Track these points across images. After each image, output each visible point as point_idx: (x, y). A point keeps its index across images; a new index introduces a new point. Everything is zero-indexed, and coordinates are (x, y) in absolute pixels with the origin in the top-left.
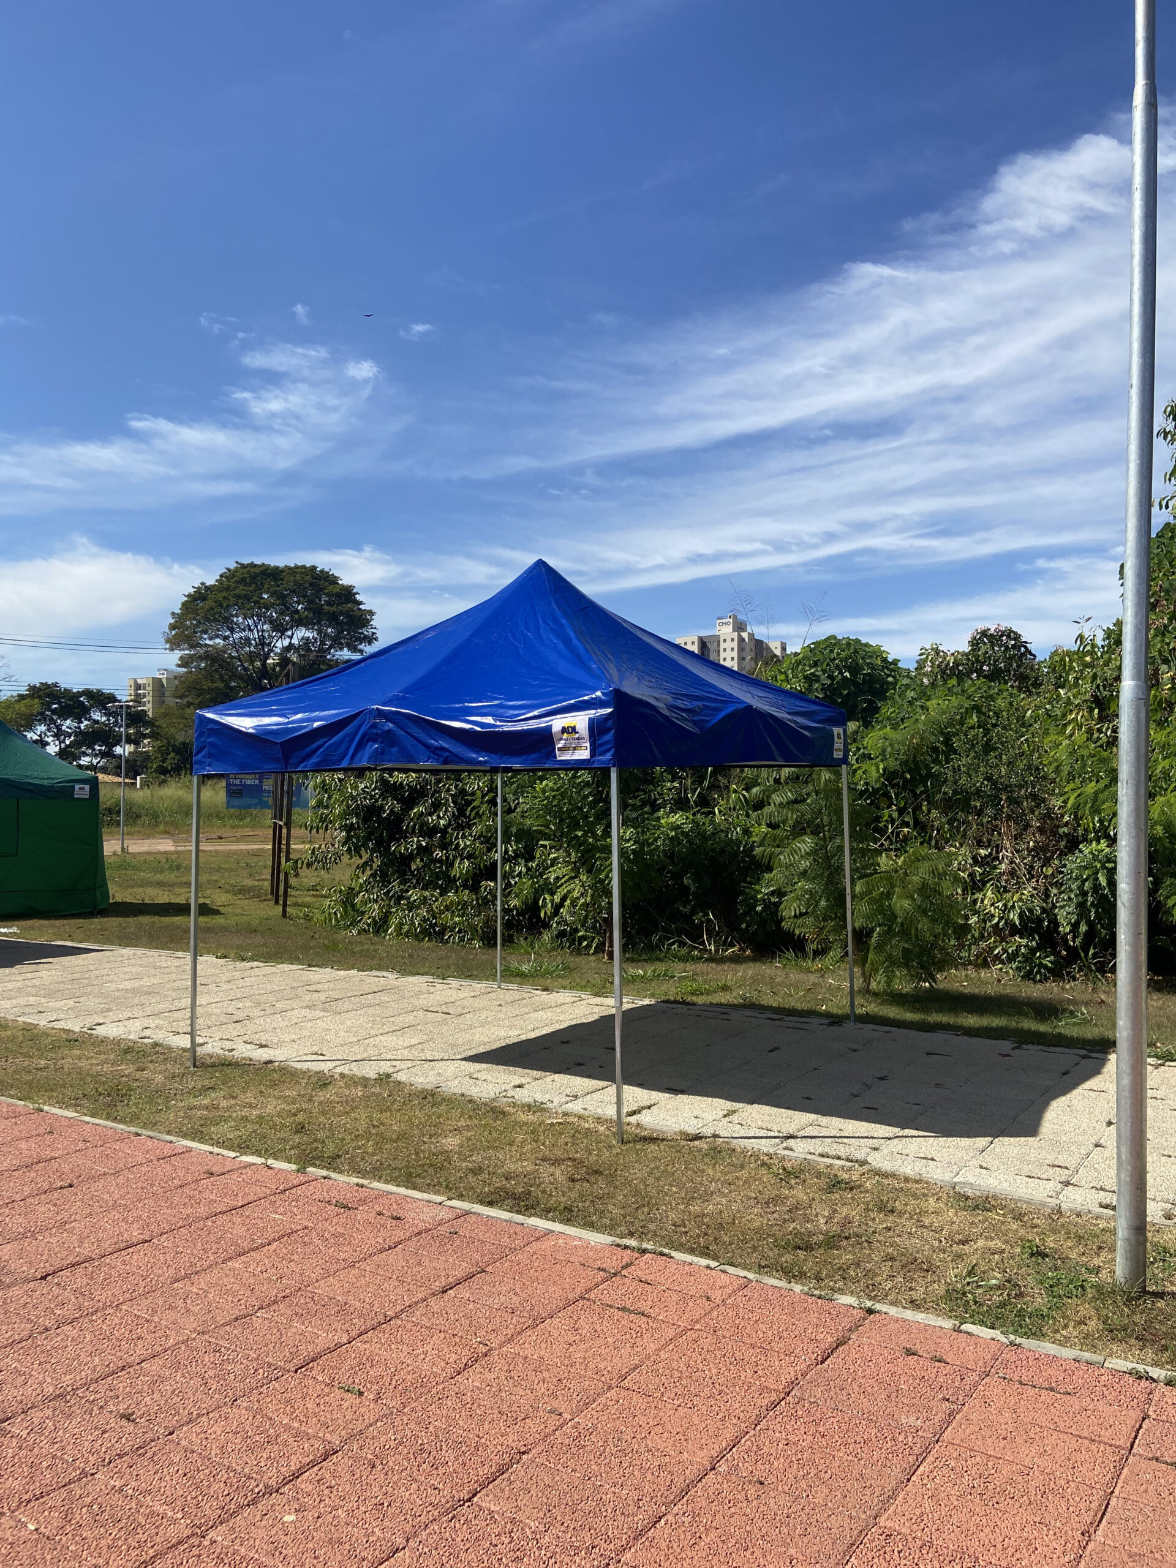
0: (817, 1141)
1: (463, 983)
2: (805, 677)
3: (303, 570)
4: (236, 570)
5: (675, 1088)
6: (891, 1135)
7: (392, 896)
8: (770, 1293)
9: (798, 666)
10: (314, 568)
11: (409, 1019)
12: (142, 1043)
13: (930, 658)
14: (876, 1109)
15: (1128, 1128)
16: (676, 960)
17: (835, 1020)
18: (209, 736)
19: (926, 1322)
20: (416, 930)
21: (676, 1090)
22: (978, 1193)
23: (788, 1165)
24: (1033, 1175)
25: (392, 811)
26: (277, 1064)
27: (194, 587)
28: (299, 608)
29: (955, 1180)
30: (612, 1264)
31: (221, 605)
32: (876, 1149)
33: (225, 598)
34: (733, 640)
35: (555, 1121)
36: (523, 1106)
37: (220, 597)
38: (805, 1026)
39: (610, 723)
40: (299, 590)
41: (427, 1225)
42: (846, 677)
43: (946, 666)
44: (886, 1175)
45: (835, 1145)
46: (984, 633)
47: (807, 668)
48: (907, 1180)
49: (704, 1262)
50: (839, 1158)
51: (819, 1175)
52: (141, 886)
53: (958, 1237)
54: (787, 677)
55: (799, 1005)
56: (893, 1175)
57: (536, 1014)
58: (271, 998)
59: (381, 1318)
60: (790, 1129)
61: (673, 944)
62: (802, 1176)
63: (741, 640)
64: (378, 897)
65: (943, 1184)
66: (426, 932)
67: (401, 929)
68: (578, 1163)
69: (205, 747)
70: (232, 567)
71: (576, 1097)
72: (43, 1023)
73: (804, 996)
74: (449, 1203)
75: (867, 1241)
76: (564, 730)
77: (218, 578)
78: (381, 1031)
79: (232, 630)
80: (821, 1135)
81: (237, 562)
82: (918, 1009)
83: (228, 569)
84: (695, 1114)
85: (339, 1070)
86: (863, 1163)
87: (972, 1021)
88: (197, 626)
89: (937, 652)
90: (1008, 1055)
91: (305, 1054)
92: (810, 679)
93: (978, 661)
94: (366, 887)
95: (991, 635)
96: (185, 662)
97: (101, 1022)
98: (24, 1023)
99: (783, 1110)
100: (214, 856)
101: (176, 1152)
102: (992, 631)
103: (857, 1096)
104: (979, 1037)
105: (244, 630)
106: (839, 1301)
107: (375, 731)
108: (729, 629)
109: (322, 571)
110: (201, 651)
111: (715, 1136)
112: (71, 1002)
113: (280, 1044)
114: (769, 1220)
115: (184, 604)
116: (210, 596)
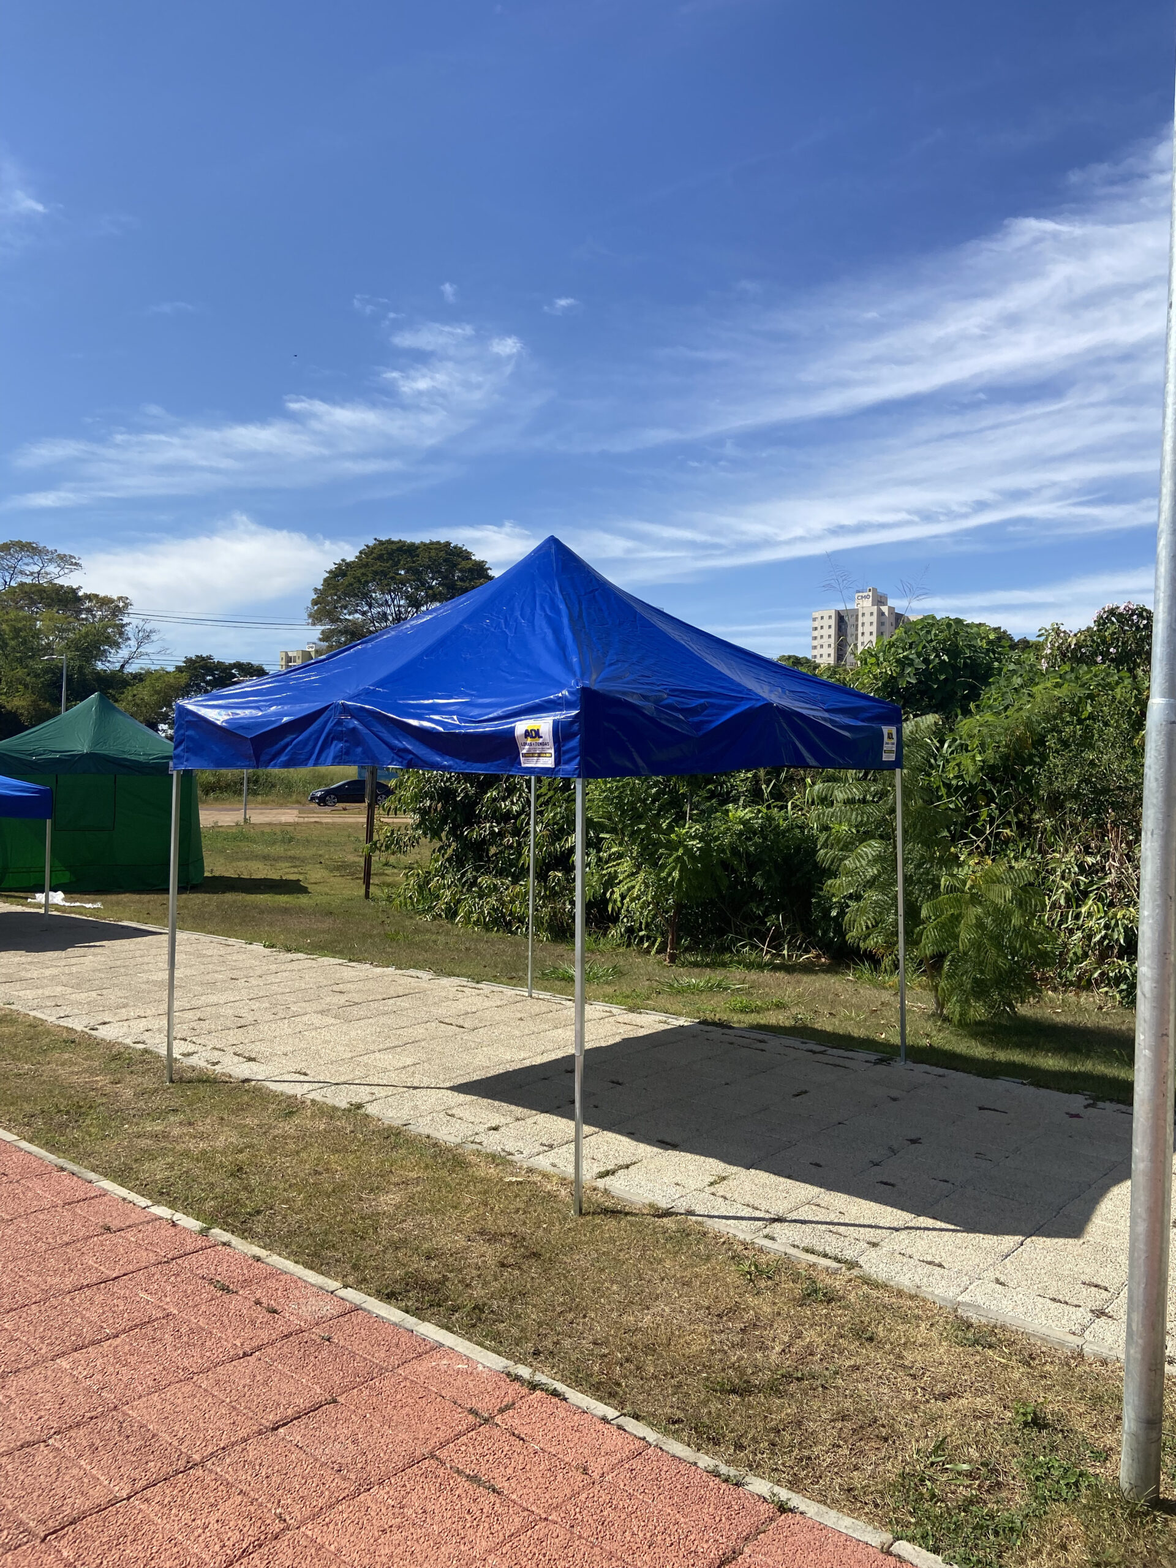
0: (807, 1228)
1: (495, 989)
2: (898, 661)
3: (438, 546)
4: (374, 548)
5: (668, 1140)
6: (901, 1224)
7: (466, 882)
8: (665, 1469)
9: (890, 648)
10: (448, 544)
11: (419, 1032)
12: (134, 1049)
13: (1050, 639)
14: (893, 1185)
15: (1141, 1290)
16: (741, 967)
17: (885, 1053)
18: (187, 729)
19: (850, 1532)
20: (485, 919)
21: (668, 1144)
22: (984, 1321)
23: (763, 1259)
24: (1060, 1297)
25: (466, 795)
26: (253, 1083)
27: (335, 564)
28: (434, 583)
29: (960, 1299)
30: (485, 1405)
31: (359, 581)
32: (875, 1245)
33: (363, 574)
34: (872, 614)
35: (514, 1179)
36: (487, 1155)
37: (359, 573)
38: (847, 1063)
39: (576, 727)
40: (434, 567)
41: (302, 1324)
42: (944, 660)
43: (1067, 649)
44: (876, 1285)
45: (827, 1235)
46: (1112, 612)
47: (900, 651)
48: (900, 1294)
49: (602, 1409)
50: (826, 1256)
51: (796, 1278)
52: (247, 859)
53: (940, 1388)
54: (878, 659)
55: (856, 1030)
56: (885, 1286)
57: (555, 1033)
58: (291, 998)
59: (182, 1463)
60: (779, 1208)
61: (744, 946)
62: (777, 1278)
63: (881, 614)
64: (452, 882)
65: (943, 1304)
66: (495, 922)
67: (469, 918)
68: (518, 1239)
69: (183, 740)
70: (371, 544)
71: (551, 1147)
72: (52, 1019)
73: (865, 1020)
74: (343, 1293)
75: (823, 1386)
76: (527, 734)
77: (358, 554)
78: (381, 1046)
79: (370, 606)
80: (817, 1219)
81: (375, 539)
82: (992, 1041)
83: (367, 546)
84: (678, 1179)
85: (311, 1096)
86: (852, 1265)
87: (1050, 1062)
88: (337, 601)
89: (1057, 631)
90: (1077, 1116)
91: (289, 1072)
92: (902, 663)
93: (1104, 642)
94: (441, 873)
95: (1121, 614)
96: (326, 637)
97: (107, 1020)
98: (35, 1018)
99: (782, 1179)
100: (329, 829)
101: (88, 1196)
102: (1121, 610)
103: (877, 1165)
104: (1048, 1088)
105: (382, 605)
106: (750, 1487)
107: (340, 729)
108: (868, 603)
109: (455, 547)
110: (341, 626)
111: (691, 1213)
112: (94, 994)
113: (268, 1060)
114: (713, 1341)
115: (325, 580)
116: (349, 573)
